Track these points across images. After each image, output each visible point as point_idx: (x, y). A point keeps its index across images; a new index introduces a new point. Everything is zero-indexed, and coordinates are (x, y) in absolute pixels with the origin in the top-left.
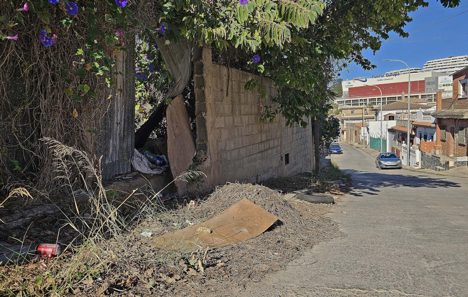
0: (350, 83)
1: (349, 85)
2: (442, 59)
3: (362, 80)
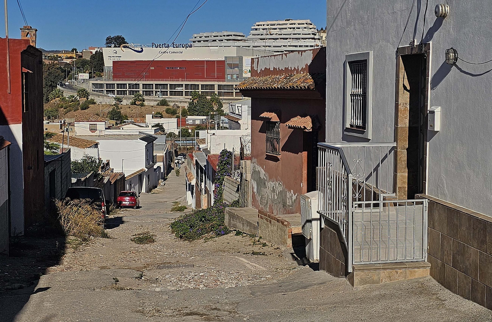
0: (116, 53)
1: (115, 55)
2: (276, 22)
3: (136, 49)
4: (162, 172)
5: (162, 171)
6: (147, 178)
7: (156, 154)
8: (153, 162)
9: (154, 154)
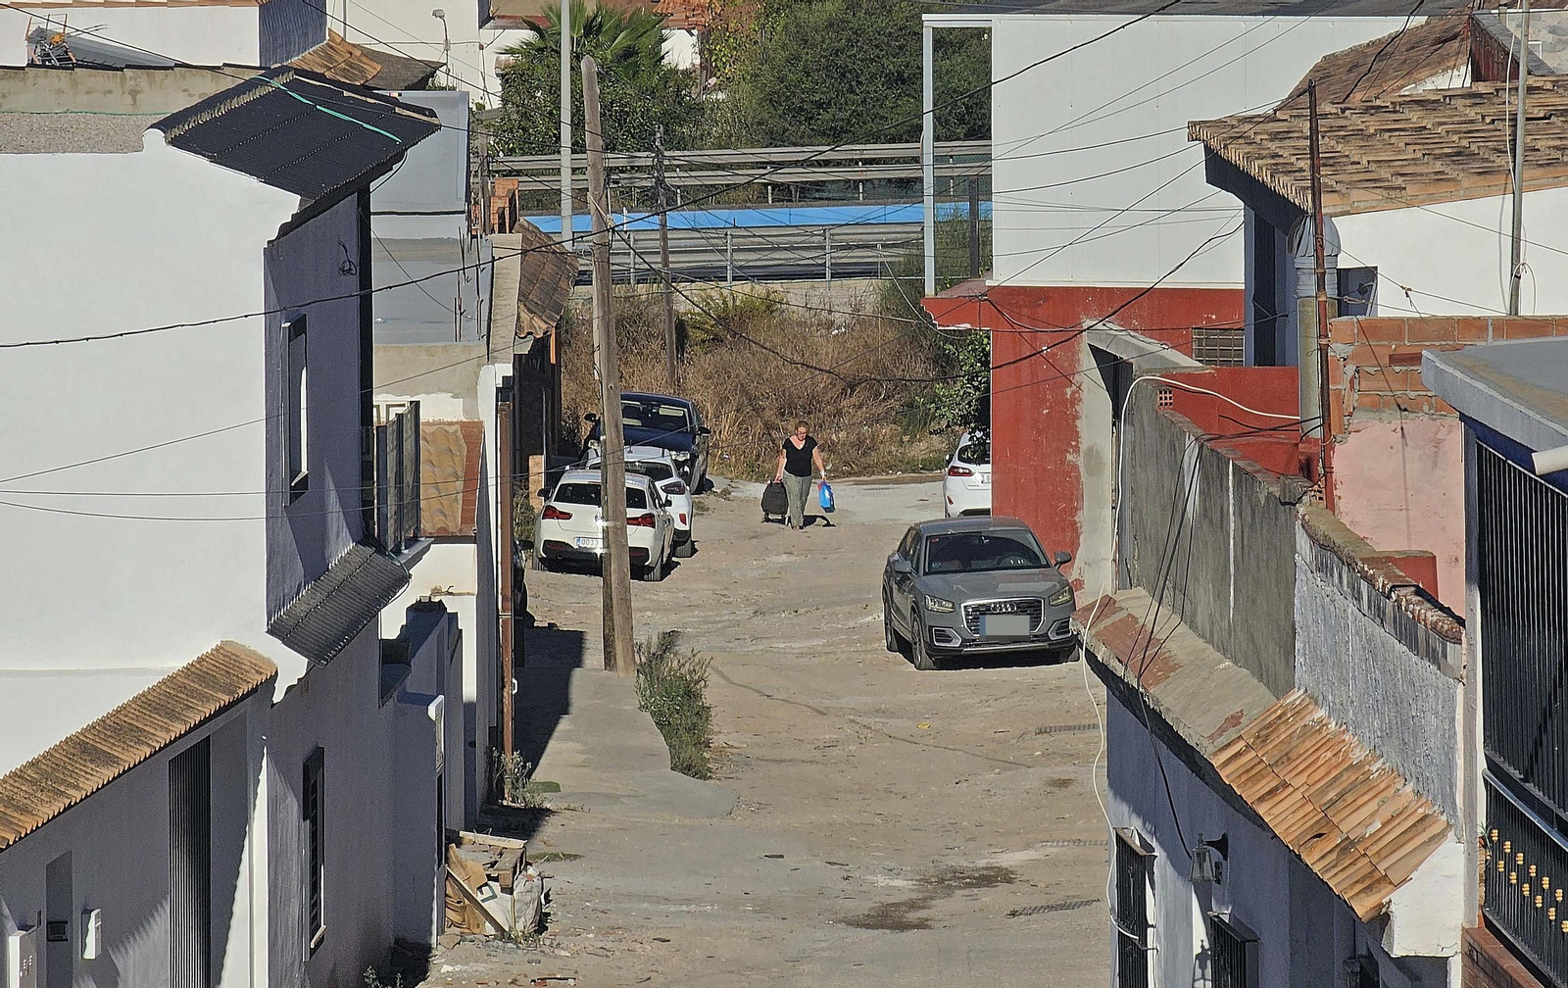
4: (466, 698)
5: (470, 689)
6: (293, 806)
7: (406, 399)
8: (366, 537)
9: (379, 399)
